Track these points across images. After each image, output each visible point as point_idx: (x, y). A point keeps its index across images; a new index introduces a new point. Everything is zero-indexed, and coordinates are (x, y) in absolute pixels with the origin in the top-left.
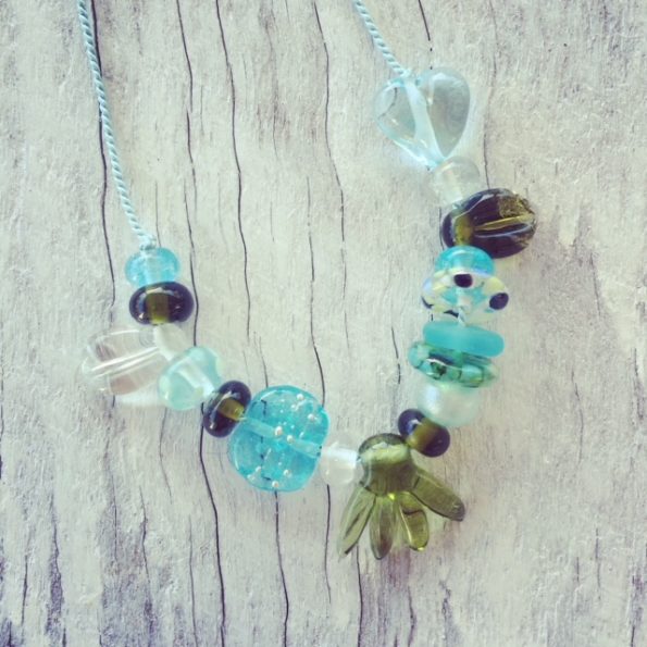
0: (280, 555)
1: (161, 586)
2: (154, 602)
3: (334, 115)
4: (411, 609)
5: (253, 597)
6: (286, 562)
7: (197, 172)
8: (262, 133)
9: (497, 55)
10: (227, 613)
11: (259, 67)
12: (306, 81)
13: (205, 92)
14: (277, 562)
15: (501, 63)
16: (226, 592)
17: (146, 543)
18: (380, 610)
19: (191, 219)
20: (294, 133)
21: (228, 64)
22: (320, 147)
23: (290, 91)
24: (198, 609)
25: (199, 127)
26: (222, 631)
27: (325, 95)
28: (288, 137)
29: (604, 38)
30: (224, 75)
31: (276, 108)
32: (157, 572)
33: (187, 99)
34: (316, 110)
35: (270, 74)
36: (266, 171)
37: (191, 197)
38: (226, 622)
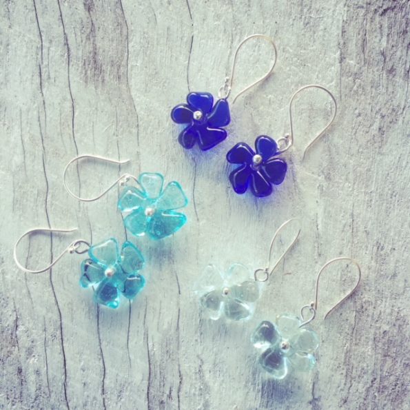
0: (100, 340)
1: (27, 359)
2: (23, 368)
3: (132, 66)
4: (180, 372)
5: (84, 365)
6: (104, 343)
7: (46, 102)
8: (87, 78)
9: (234, 29)
10: (68, 375)
11: (84, 36)
12: (114, 45)
13: (51, 52)
14: (98, 344)
15: (236, 34)
16: (67, 362)
17: (17, 332)
18: (160, 373)
19: (43, 132)
20: (107, 78)
21: (65, 34)
22: (124, 87)
23: (104, 51)
24: (50, 372)
25: (47, 74)
26: (65, 385)
27: (126, 54)
28: (103, 81)
29: (301, 18)
30: (63, 41)
31: (95, 62)
32: (24, 350)
33: (39, 56)
34: (121, 63)
35: (92, 40)
36: (90, 102)
37: (42, 118)
38: (67, 380)
